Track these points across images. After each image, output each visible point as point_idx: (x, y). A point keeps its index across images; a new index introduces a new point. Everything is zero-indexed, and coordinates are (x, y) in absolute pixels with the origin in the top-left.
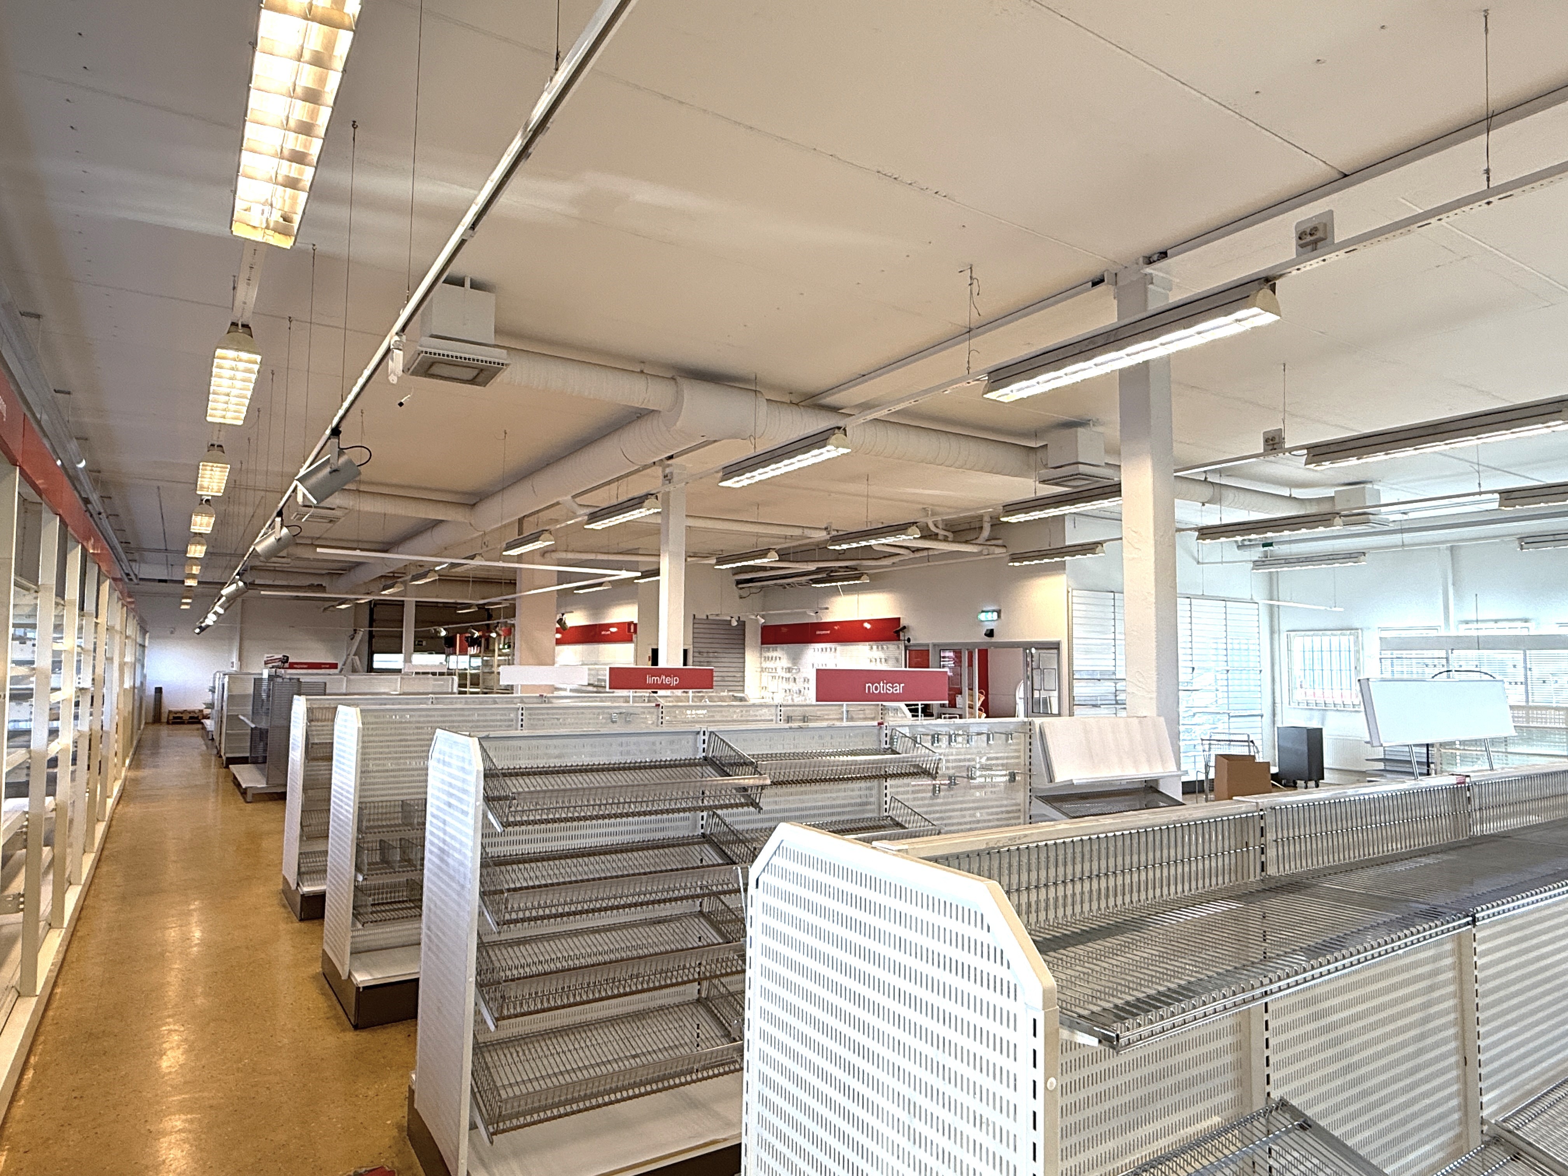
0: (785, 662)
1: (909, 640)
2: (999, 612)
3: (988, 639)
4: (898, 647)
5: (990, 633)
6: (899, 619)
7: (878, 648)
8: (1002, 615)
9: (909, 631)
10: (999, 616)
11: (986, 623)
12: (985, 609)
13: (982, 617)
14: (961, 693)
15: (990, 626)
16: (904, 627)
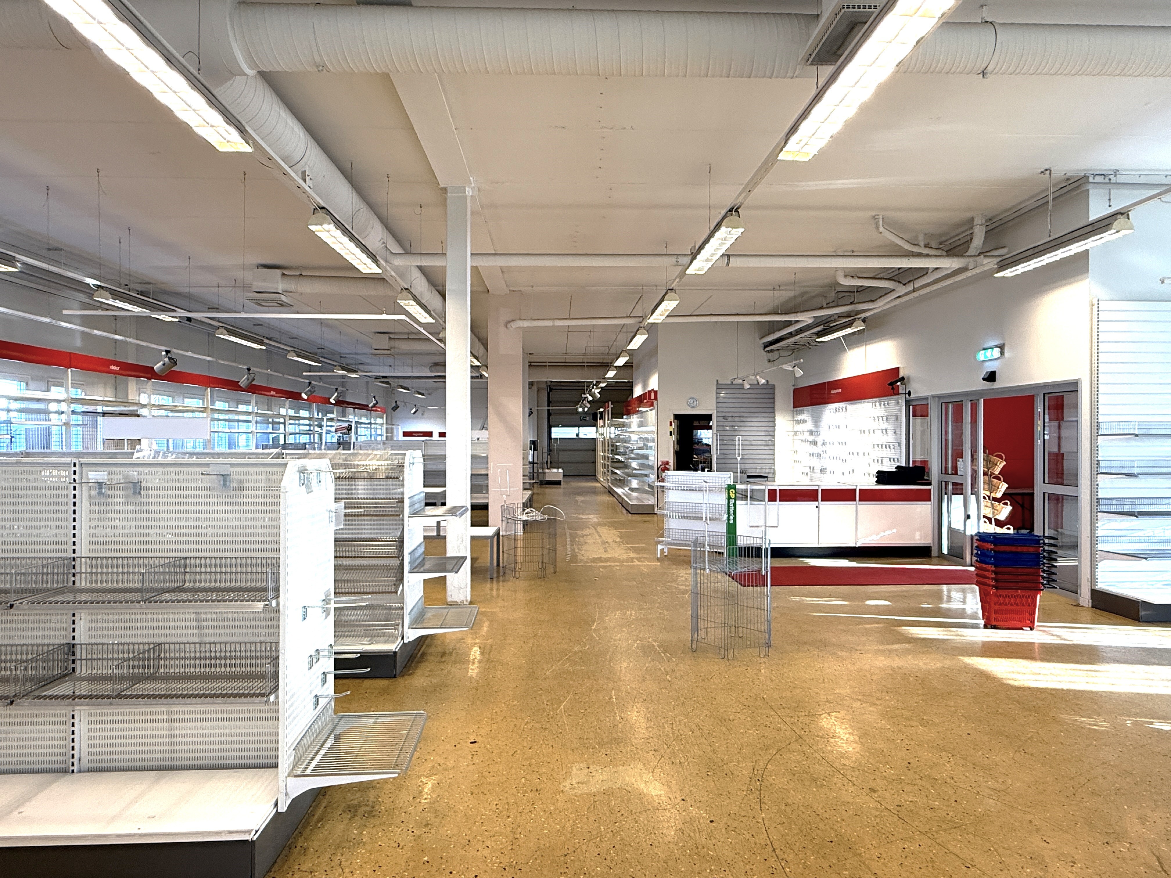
0: (809, 425)
1: (909, 394)
2: (1002, 347)
3: (988, 385)
4: (898, 403)
5: (991, 377)
6: (898, 368)
7: (880, 405)
8: (1006, 350)
9: (909, 382)
10: (1002, 353)
11: (987, 363)
12: (985, 346)
13: (981, 356)
14: (962, 458)
15: (990, 367)
16: (903, 379)
